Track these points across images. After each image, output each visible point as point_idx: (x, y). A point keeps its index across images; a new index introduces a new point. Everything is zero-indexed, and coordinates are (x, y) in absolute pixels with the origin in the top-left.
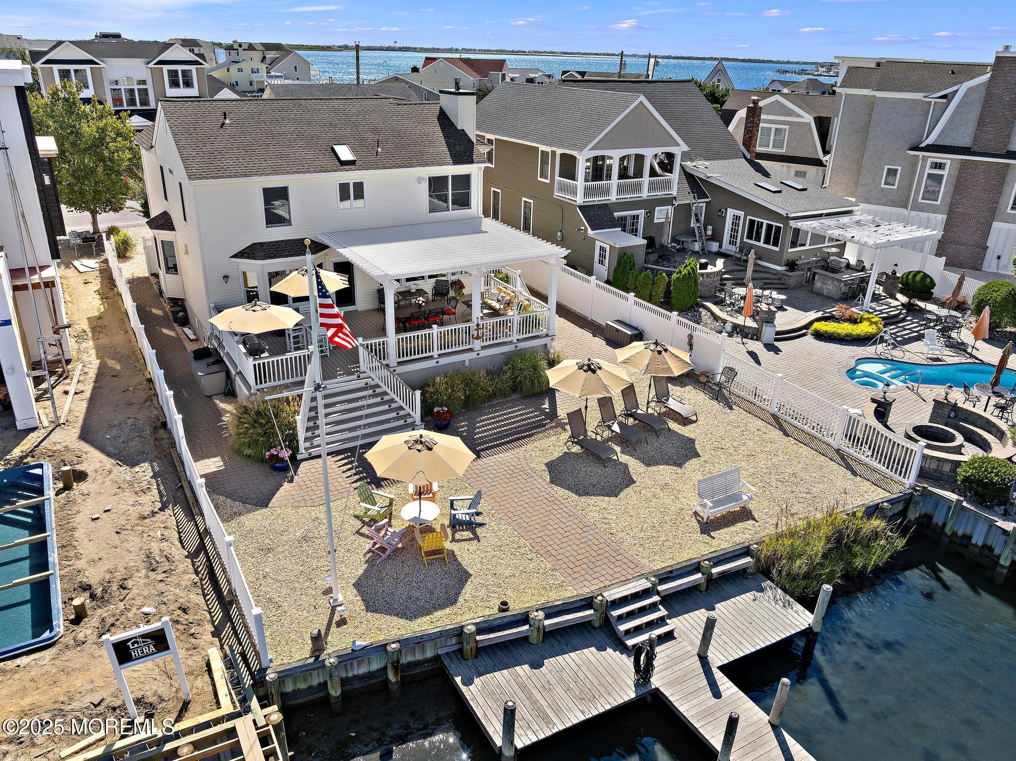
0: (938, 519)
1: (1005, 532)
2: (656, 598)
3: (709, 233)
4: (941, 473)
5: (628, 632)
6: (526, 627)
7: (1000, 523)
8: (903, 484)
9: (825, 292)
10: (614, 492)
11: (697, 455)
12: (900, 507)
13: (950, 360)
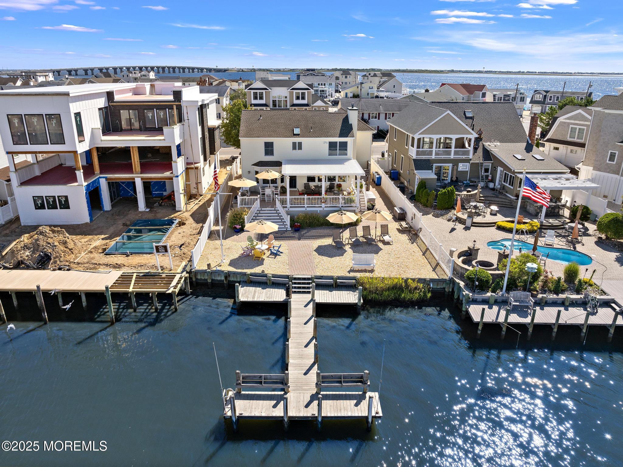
0: (454, 291)
1: (464, 296)
2: (310, 281)
3: (490, 178)
5: (295, 287)
6: (264, 278)
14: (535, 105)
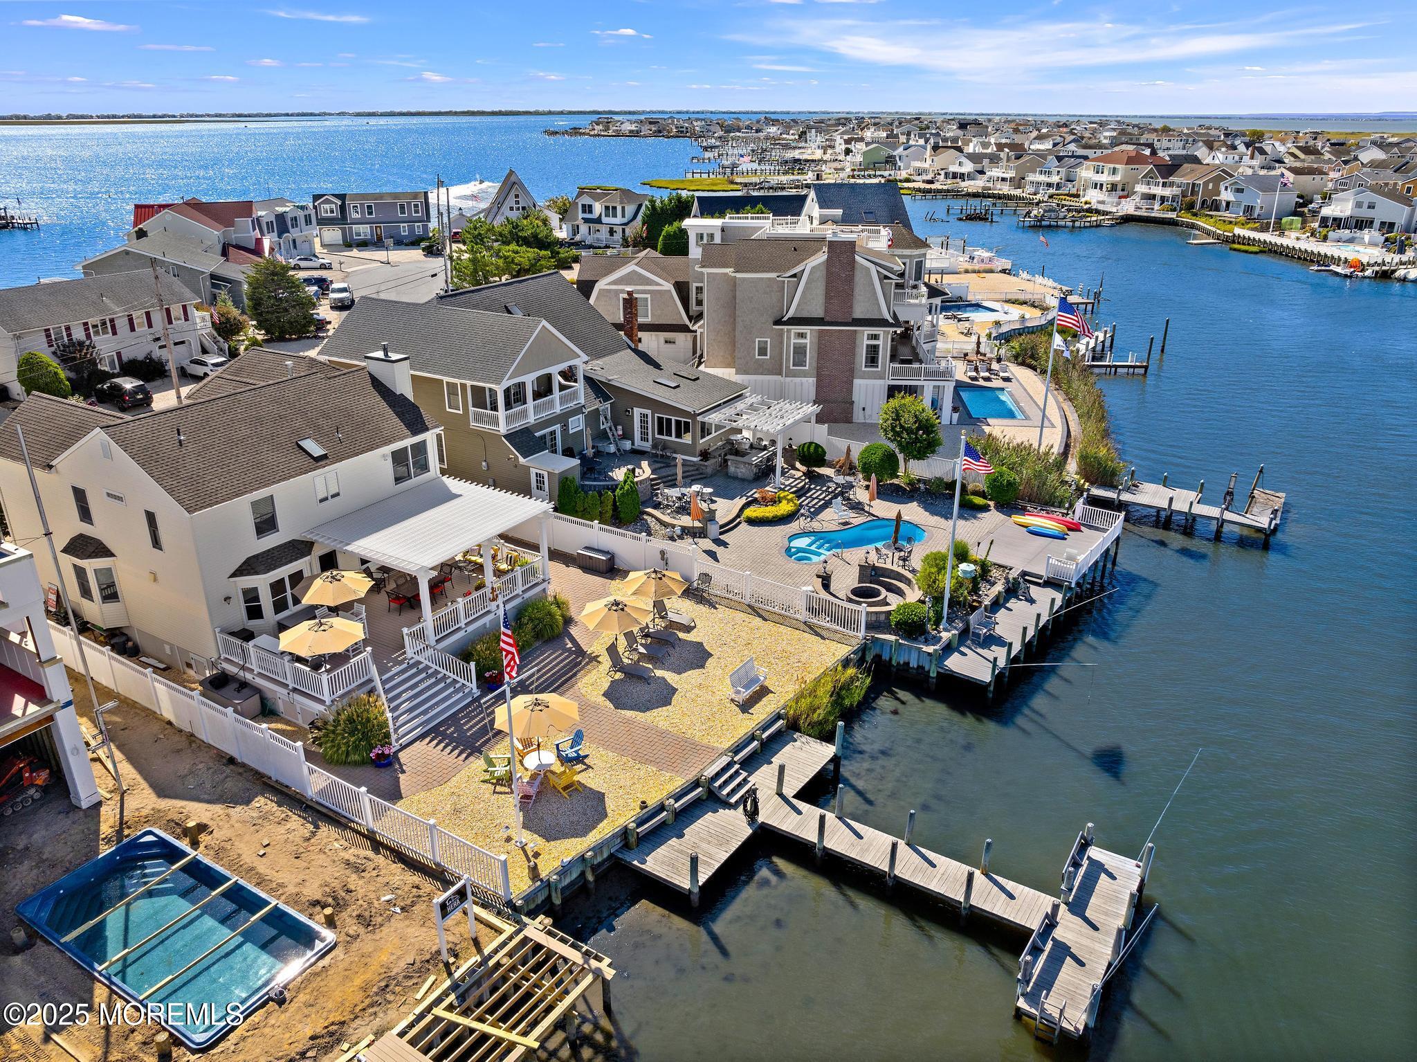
0: (886, 657)
1: (929, 654)
2: (737, 766)
3: (620, 432)
4: (880, 622)
5: (728, 795)
6: (665, 813)
7: (925, 649)
8: (857, 637)
9: (740, 475)
10: (667, 702)
11: (710, 655)
12: (860, 654)
13: (856, 521)
14: (325, 228)
